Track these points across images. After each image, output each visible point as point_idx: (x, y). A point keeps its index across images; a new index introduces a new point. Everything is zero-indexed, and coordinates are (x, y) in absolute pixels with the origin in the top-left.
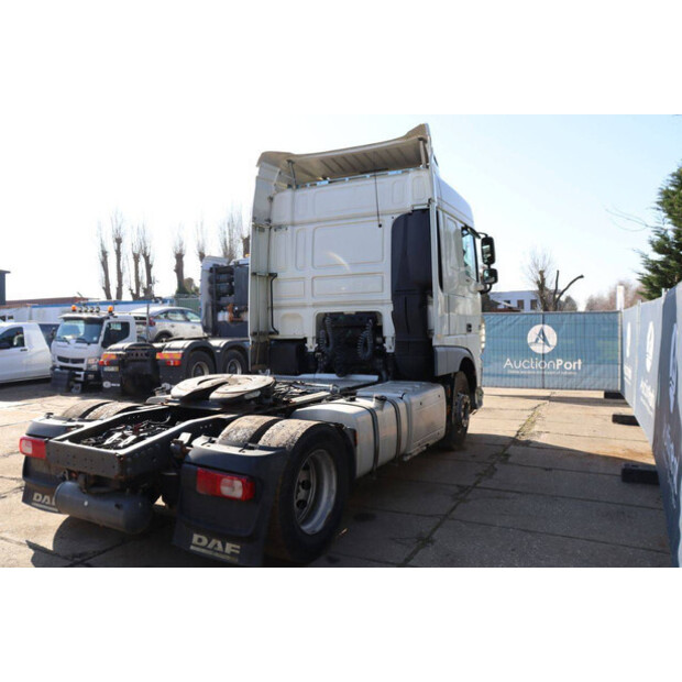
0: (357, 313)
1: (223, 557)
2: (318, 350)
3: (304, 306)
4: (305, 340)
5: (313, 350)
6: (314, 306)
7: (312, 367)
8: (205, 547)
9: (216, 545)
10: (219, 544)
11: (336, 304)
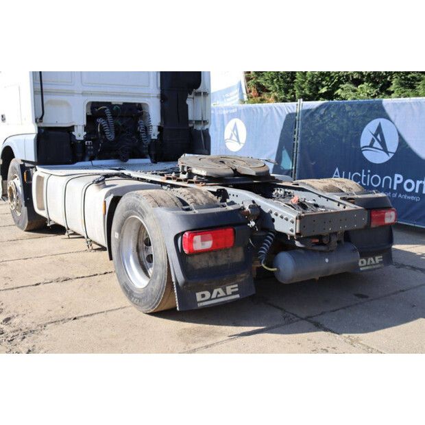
0: (125, 104)
1: (377, 266)
2: (87, 138)
3: (72, 93)
4: (71, 128)
5: (82, 138)
6: (83, 94)
7: (80, 155)
8: (366, 266)
9: (371, 261)
10: (372, 259)
11: (106, 94)
